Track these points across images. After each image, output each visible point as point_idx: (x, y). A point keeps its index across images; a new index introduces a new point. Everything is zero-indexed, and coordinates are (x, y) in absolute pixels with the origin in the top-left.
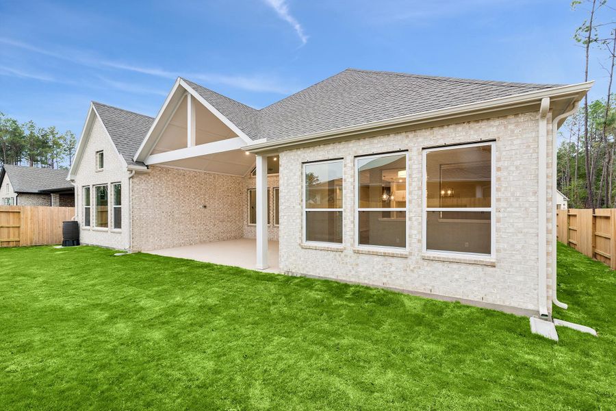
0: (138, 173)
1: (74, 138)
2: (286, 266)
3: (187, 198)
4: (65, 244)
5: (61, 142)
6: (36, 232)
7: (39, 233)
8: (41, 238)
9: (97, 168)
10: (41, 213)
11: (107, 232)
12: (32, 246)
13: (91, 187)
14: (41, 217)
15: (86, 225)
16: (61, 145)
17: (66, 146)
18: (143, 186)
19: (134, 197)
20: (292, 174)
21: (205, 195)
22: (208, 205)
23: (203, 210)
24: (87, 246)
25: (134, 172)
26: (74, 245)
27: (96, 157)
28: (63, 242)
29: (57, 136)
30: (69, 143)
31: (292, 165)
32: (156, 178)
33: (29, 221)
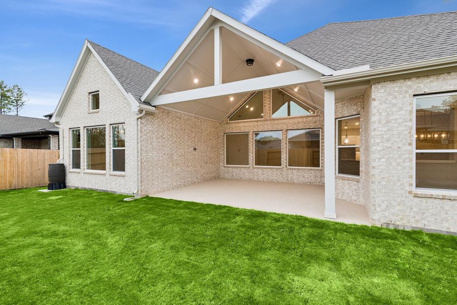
0: (148, 114)
1: (21, 91)
2: (385, 217)
3: (183, 140)
4: (50, 187)
5: (9, 94)
6: (16, 176)
7: (18, 176)
8: (20, 181)
9: (89, 110)
10: (20, 155)
11: (105, 175)
12: (12, 190)
13: (82, 129)
14: (20, 160)
15: (73, 167)
16: (9, 97)
17: (14, 99)
18: (150, 127)
19: (142, 139)
20: (394, 109)
21: (195, 138)
22: (197, 148)
23: (193, 152)
24: (77, 189)
25: (144, 112)
26: (61, 188)
27: (89, 98)
28: (49, 185)
29: (5, 89)
30: (16, 96)
31: (395, 98)
32: (159, 120)
33: (8, 165)
